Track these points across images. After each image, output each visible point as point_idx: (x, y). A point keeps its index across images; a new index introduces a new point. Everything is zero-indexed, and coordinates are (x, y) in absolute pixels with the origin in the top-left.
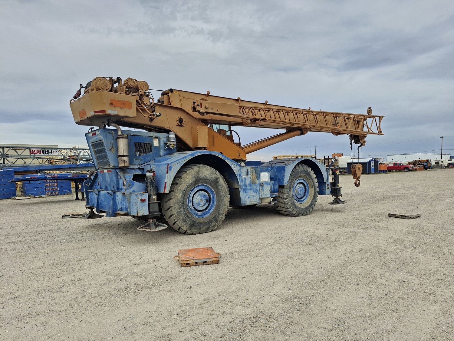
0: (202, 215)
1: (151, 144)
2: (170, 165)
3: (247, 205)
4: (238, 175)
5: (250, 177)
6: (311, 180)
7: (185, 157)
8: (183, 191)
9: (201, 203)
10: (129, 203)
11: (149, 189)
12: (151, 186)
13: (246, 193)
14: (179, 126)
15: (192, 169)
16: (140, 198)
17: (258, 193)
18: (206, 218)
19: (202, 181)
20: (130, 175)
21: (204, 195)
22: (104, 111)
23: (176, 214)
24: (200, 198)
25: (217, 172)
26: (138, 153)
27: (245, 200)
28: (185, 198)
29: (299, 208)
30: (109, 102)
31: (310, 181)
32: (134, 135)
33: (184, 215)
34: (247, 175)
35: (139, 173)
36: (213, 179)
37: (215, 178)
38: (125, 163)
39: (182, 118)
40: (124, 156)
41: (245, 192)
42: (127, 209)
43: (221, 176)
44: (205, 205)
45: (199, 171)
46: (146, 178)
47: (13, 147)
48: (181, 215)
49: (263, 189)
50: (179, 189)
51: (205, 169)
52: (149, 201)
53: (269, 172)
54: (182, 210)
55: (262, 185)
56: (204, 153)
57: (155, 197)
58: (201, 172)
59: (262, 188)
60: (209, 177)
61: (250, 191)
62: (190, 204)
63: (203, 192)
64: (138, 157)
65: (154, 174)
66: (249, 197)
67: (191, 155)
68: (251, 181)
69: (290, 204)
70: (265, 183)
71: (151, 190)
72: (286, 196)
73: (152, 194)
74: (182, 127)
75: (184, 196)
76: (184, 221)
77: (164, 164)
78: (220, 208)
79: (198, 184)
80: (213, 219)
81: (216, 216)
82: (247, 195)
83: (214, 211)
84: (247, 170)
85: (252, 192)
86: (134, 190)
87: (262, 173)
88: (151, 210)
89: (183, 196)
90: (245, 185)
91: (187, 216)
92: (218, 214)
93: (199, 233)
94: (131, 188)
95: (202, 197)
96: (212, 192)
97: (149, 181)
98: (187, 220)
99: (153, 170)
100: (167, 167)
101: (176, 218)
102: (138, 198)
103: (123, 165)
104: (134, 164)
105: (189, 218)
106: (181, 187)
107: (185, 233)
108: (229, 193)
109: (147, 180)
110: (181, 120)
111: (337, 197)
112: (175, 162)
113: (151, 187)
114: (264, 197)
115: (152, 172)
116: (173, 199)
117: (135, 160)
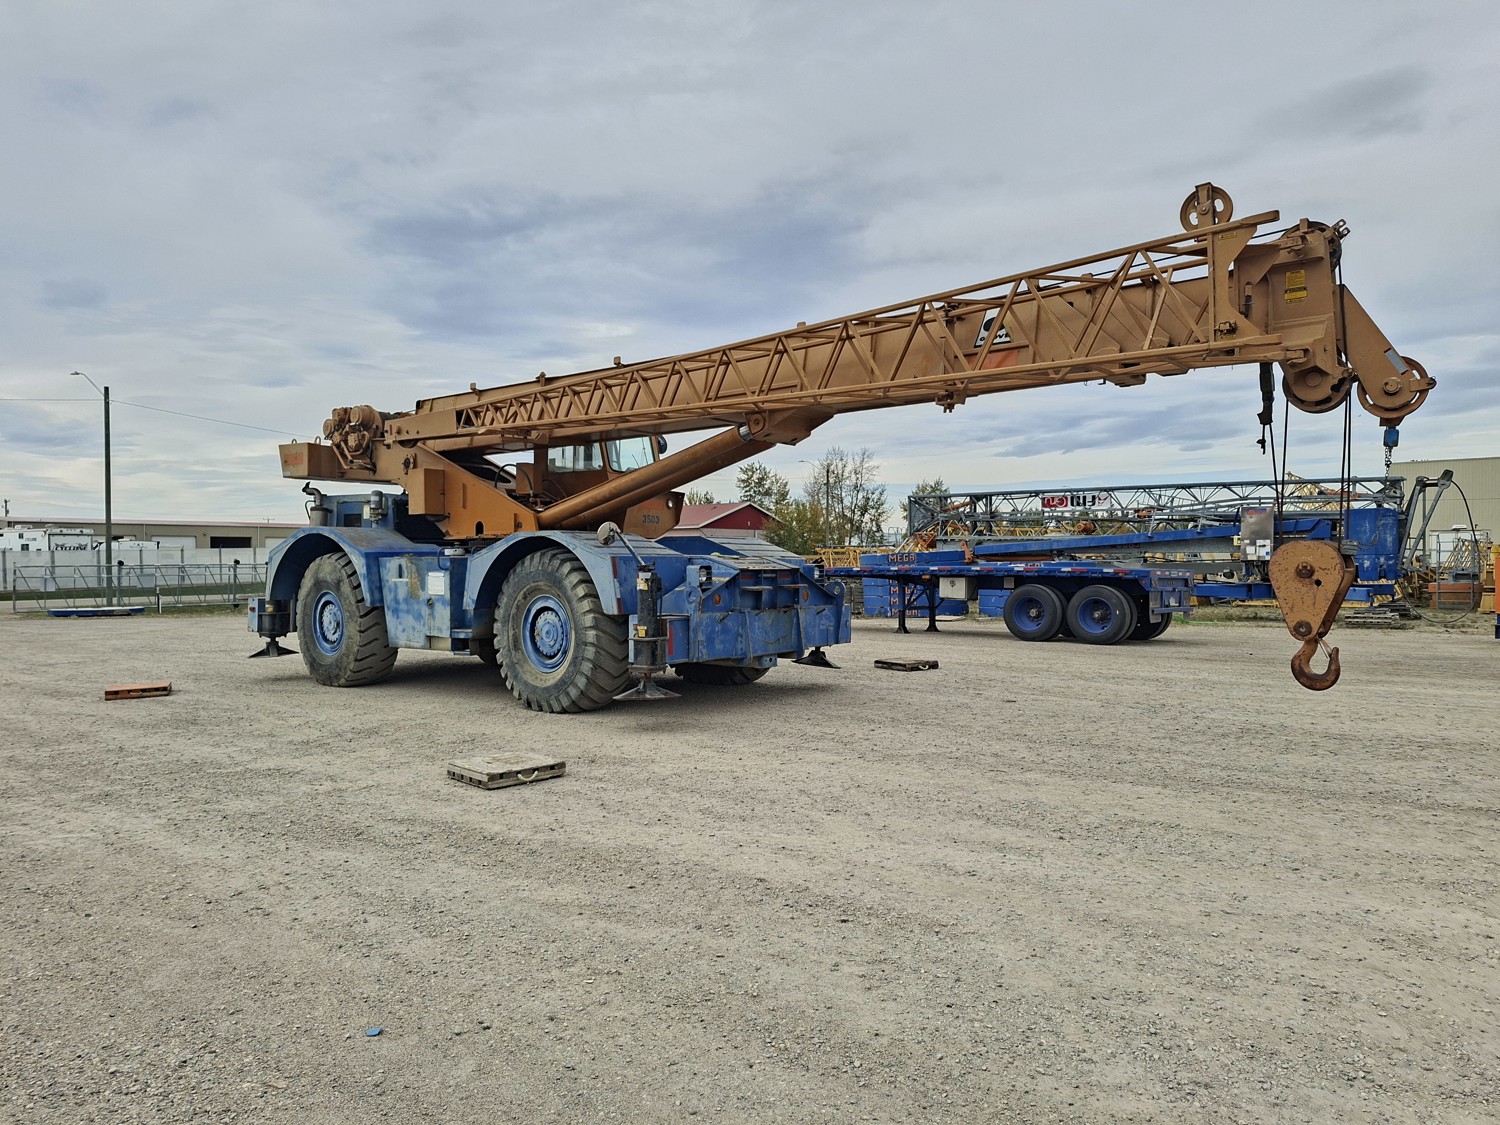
0: (331, 650)
1: (361, 515)
5: (407, 583)
14: (406, 473)
17: (422, 622)
19: (324, 584)
21: (334, 613)
27: (395, 635)
34: (400, 576)
39: (409, 457)
41: (395, 617)
45: (319, 565)
49: (432, 615)
51: (328, 561)
53: (447, 572)
55: (430, 603)
57: (268, 606)
58: (321, 568)
59: (430, 612)
61: (406, 615)
62: (318, 626)
66: (404, 630)
68: (408, 592)
70: (438, 600)
79: (322, 589)
84: (400, 566)
85: (410, 618)
87: (429, 574)
90: (396, 601)
95: (331, 616)
110: (407, 463)
111: (646, 675)
114: (435, 633)
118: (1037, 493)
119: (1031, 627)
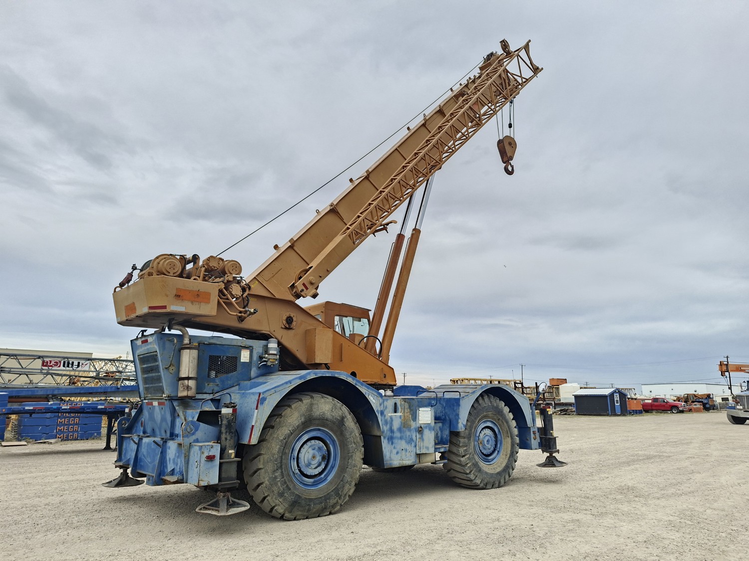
0: (314, 484)
1: (236, 358)
2: (263, 396)
3: (394, 466)
4: (378, 413)
5: (400, 417)
6: (505, 423)
7: (290, 382)
8: (282, 440)
9: (313, 462)
10: (186, 462)
11: (223, 436)
12: (226, 432)
13: (392, 444)
14: (286, 328)
15: (301, 400)
16: (206, 454)
17: (413, 444)
18: (320, 490)
19: (317, 422)
20: (194, 411)
21: (319, 448)
22: (165, 307)
23: (267, 482)
24: (311, 452)
25: (342, 405)
26: (213, 374)
27: (390, 457)
28: (285, 453)
29: (486, 473)
30: (174, 292)
31: (503, 424)
32: (210, 344)
33: (282, 485)
34: (395, 412)
35: (211, 408)
36: (336, 418)
37: (340, 416)
38: (188, 390)
39: (292, 316)
40: (188, 378)
41: (390, 443)
42: (182, 472)
43: (350, 413)
44: (319, 465)
45: (312, 405)
46: (221, 417)
47: (16, 355)
48: (276, 484)
49: (422, 439)
50: (276, 436)
51: (323, 400)
52: (221, 458)
53: (433, 408)
54: (277, 474)
55: (420, 430)
56: (323, 374)
57: (232, 452)
58: (315, 406)
59: (420, 436)
60: (328, 415)
61: (400, 441)
62: (294, 464)
63: (317, 442)
64: (213, 381)
65: (235, 411)
66: (397, 453)
67: (300, 378)
68: (401, 423)
69: (470, 466)
71: (226, 439)
72: (462, 451)
73: (227, 446)
74: (290, 331)
75: (284, 449)
76: (281, 495)
77: (253, 394)
78: (346, 472)
79: (309, 427)
80: (332, 491)
81: (339, 487)
82: (394, 448)
83: (335, 477)
84: (395, 404)
85: (403, 442)
86: (197, 439)
87: (420, 409)
88: (223, 475)
89: (282, 450)
90: (392, 431)
91: (287, 486)
92: (342, 483)
93: (307, 518)
94: (193, 434)
95: (315, 451)
96: (333, 441)
97: (225, 422)
98: (286, 494)
99: (234, 404)
100: (257, 397)
101: (266, 489)
102: (203, 453)
103: (185, 394)
104: (204, 391)
105: (290, 489)
106: (279, 432)
107: (282, 518)
108: (362, 444)
109: (222, 422)
110: (289, 320)
111: (551, 454)
112: (273, 390)
113: (228, 434)
114: (424, 451)
115: (232, 407)
116: (264, 454)
117: (206, 384)
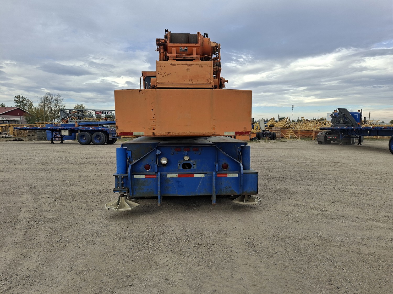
118: (94, 110)
119: (84, 141)
